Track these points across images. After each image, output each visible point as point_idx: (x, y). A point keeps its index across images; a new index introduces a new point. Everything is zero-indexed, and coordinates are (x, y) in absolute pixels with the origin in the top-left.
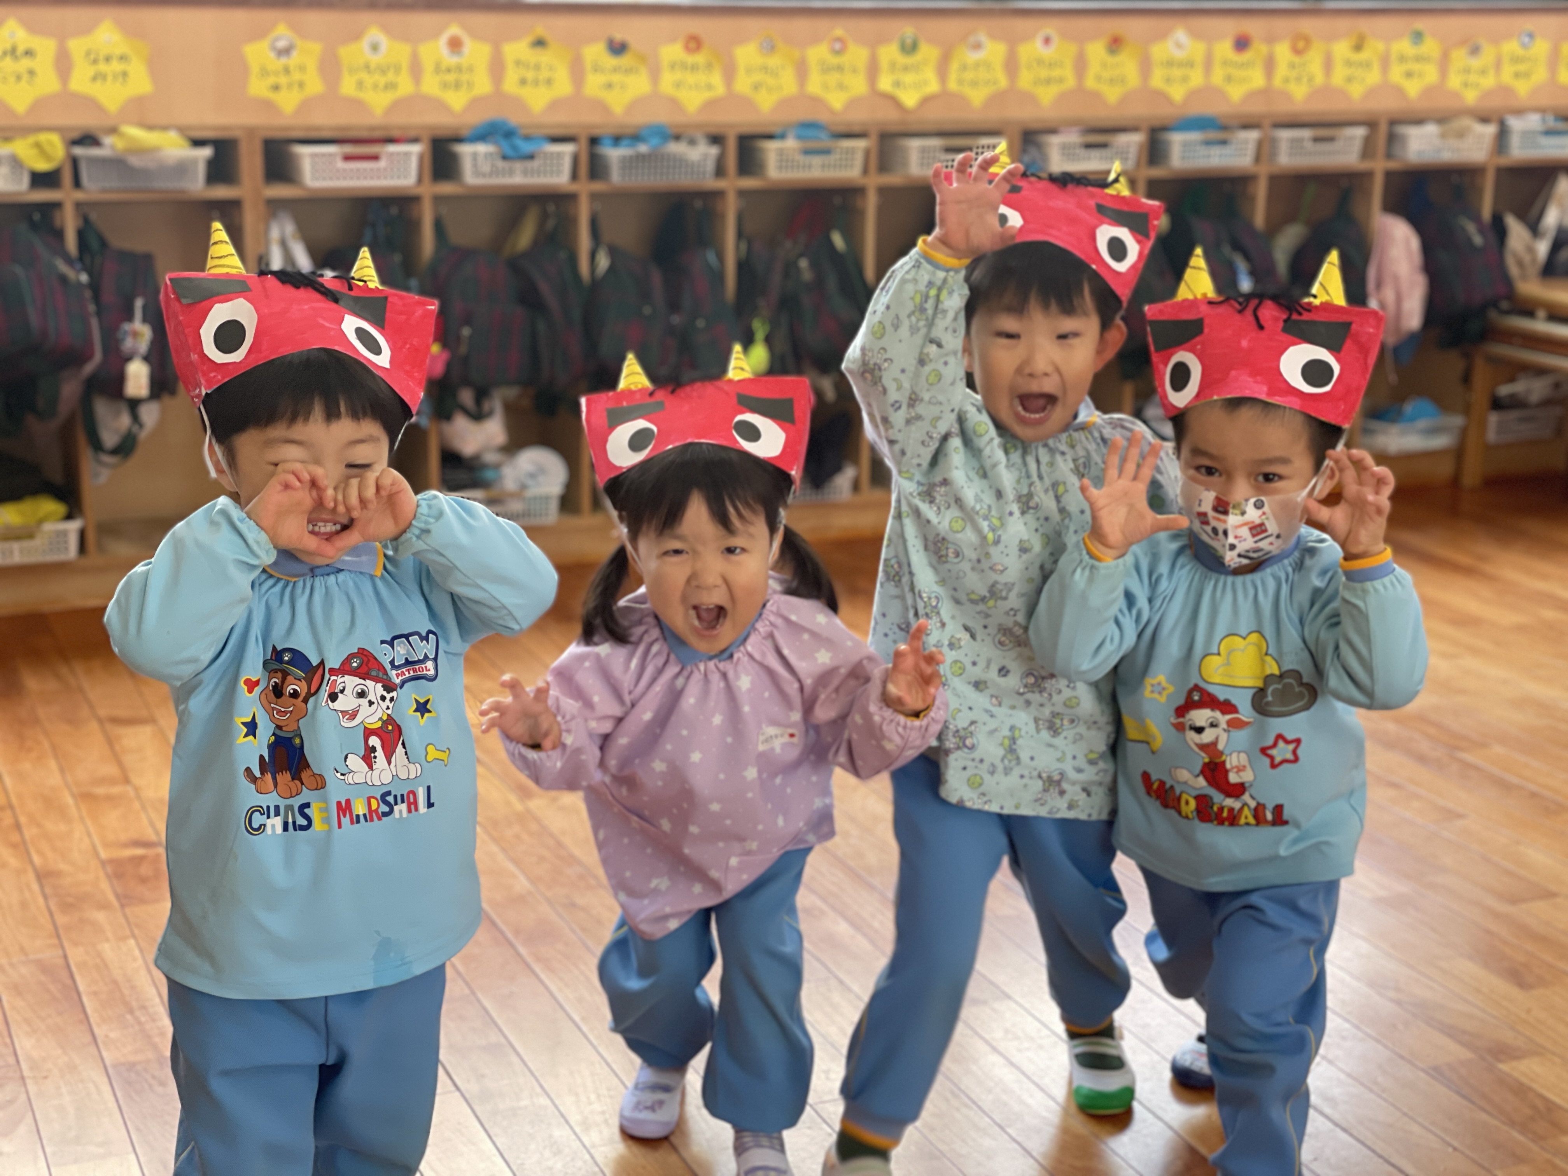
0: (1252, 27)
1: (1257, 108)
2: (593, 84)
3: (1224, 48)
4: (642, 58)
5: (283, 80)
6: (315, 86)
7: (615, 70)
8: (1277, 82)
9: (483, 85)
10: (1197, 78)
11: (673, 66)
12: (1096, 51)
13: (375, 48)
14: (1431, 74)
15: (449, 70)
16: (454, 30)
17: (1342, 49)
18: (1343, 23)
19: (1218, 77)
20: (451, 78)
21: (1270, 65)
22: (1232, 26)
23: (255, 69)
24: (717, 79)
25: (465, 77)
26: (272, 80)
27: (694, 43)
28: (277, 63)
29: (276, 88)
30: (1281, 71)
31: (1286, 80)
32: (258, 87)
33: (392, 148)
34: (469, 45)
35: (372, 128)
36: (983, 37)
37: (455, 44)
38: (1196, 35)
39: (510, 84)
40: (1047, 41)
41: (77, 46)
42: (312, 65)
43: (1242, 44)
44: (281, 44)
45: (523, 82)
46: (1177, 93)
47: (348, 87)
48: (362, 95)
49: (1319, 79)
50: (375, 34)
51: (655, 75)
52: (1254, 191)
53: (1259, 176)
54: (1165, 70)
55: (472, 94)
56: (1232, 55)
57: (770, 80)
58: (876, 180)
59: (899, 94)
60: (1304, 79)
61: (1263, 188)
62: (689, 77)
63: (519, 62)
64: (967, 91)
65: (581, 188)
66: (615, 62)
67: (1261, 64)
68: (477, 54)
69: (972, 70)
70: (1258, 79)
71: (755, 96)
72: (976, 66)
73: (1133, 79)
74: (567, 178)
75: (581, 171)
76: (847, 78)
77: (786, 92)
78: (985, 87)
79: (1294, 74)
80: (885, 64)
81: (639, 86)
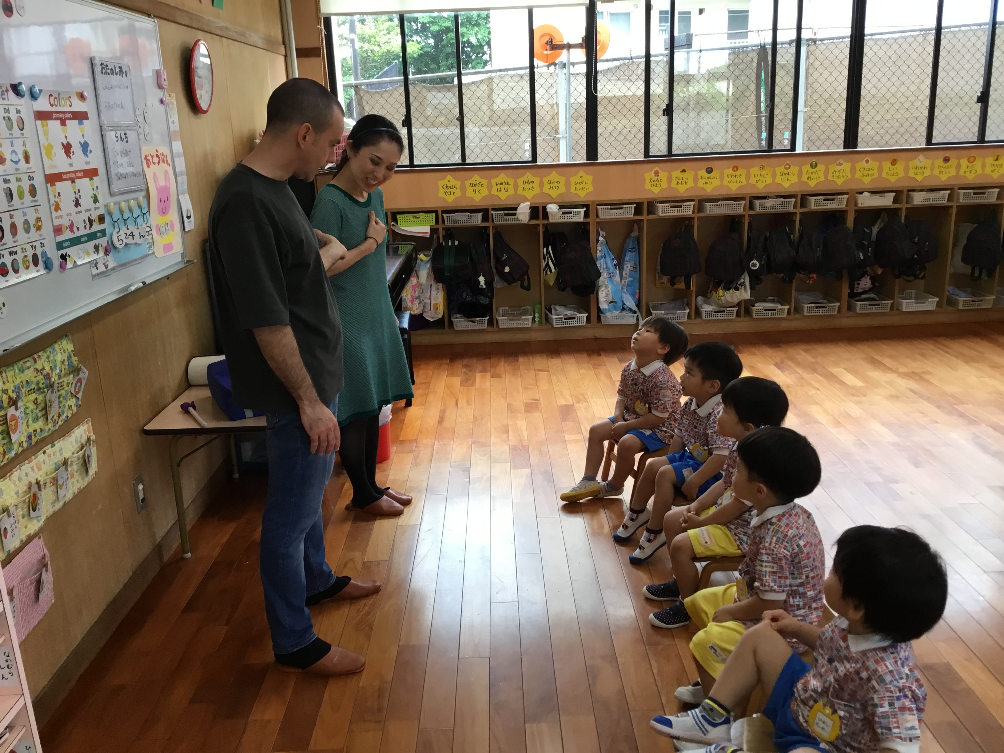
0: (950, 153)
1: (952, 182)
2: (701, 183)
3: (939, 162)
4: (718, 174)
7: (708, 178)
9: (665, 185)
10: (927, 173)
11: (728, 176)
12: (887, 165)
15: (654, 181)
16: (657, 168)
17: (990, 160)
18: (990, 151)
19: (936, 172)
20: (655, 183)
21: (958, 167)
22: (942, 155)
24: (743, 179)
25: (660, 182)
30: (963, 169)
31: (965, 172)
34: (661, 173)
36: (842, 162)
37: (657, 173)
38: (926, 158)
39: (674, 184)
40: (867, 161)
41: (545, 180)
45: (678, 183)
46: (919, 178)
49: (979, 171)
51: (722, 180)
52: (950, 212)
53: (951, 207)
54: (914, 170)
55: (661, 188)
56: (942, 164)
57: (762, 179)
58: (799, 210)
59: (809, 181)
60: (973, 172)
61: (954, 211)
62: (734, 179)
63: (676, 177)
64: (835, 179)
65: (696, 216)
66: (708, 175)
67: (954, 167)
68: (663, 175)
69: (837, 173)
70: (953, 172)
71: (756, 184)
72: (839, 171)
73: (901, 174)
74: (691, 213)
75: (696, 210)
76: (790, 177)
77: (768, 182)
78: (842, 178)
79: (969, 170)
80: (804, 172)
81: (716, 183)
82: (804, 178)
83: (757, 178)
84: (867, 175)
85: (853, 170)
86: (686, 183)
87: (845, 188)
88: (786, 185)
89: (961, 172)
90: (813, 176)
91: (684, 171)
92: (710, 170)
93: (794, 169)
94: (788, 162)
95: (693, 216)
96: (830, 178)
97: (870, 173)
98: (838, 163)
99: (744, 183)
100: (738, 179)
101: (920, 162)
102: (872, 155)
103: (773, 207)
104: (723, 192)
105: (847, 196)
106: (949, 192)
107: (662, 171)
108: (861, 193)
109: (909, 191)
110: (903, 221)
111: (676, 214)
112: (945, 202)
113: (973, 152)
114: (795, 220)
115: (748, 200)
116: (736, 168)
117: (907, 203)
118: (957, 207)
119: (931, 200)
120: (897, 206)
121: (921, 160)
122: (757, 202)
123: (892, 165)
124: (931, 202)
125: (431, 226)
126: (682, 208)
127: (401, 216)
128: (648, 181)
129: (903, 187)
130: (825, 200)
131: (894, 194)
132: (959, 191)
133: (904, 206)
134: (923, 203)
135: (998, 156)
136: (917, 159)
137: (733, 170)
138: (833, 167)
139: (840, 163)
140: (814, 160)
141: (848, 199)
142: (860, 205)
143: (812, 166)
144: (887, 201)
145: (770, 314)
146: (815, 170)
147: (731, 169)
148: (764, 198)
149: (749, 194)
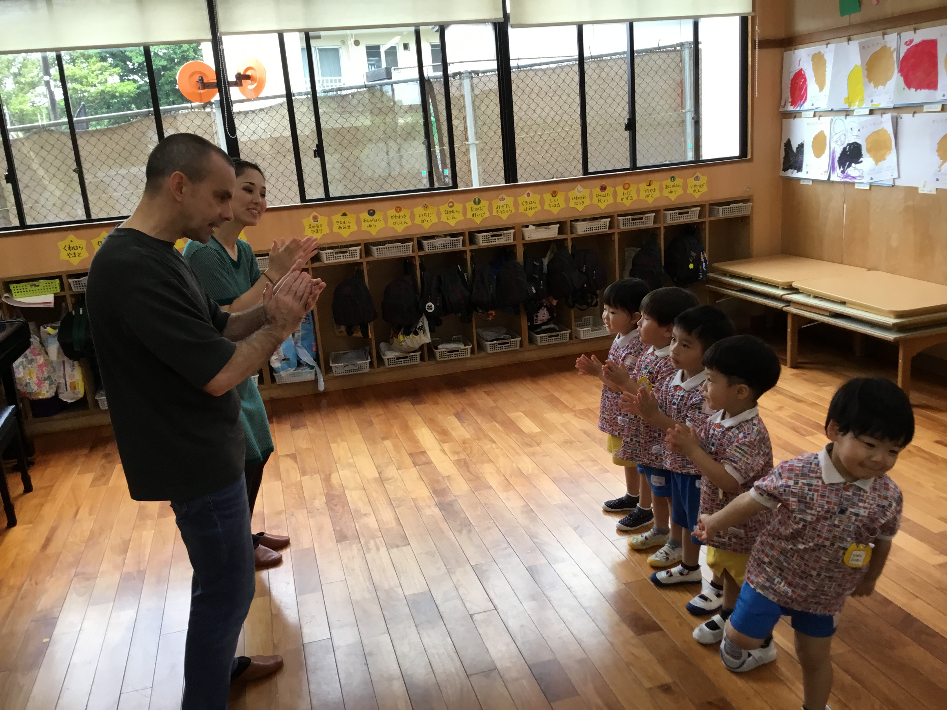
0: (607, 182)
1: (612, 210)
2: (364, 226)
3: (597, 190)
4: (381, 215)
7: (372, 221)
9: (326, 230)
10: (587, 202)
11: (392, 217)
12: (548, 196)
14: (680, 191)
16: (315, 213)
17: (643, 186)
18: (643, 177)
19: (595, 200)
20: (315, 229)
21: (615, 194)
22: (599, 183)
24: (408, 219)
25: (320, 228)
30: (620, 196)
31: (622, 199)
36: (504, 197)
37: (315, 219)
38: (585, 187)
39: (335, 229)
40: (528, 195)
45: (340, 228)
46: (580, 208)
49: (635, 198)
51: (386, 222)
52: (613, 239)
53: (613, 234)
54: (575, 200)
55: (323, 233)
56: (600, 192)
57: (427, 218)
58: (469, 248)
59: (475, 218)
60: (629, 198)
61: (616, 238)
62: (398, 220)
63: (338, 222)
64: (500, 214)
65: (365, 260)
66: (371, 218)
67: (611, 195)
68: (323, 220)
69: (501, 208)
70: (610, 200)
71: (422, 224)
72: (503, 206)
73: (563, 205)
74: (358, 258)
75: (363, 255)
76: (456, 215)
77: (434, 222)
78: (506, 212)
79: (625, 197)
80: (469, 209)
81: (381, 225)
82: (469, 215)
83: (422, 218)
84: (530, 208)
85: (516, 204)
86: (349, 227)
87: (510, 223)
88: (452, 223)
89: (619, 200)
90: (478, 212)
91: (344, 215)
92: (372, 213)
93: (458, 207)
94: (451, 200)
95: (361, 260)
96: (495, 213)
97: (533, 205)
98: (500, 197)
99: (410, 223)
100: (403, 220)
101: (580, 192)
102: (531, 188)
103: (442, 246)
104: (389, 235)
105: (513, 231)
106: (609, 219)
107: (320, 215)
108: (527, 227)
109: (571, 221)
110: (570, 251)
111: (342, 260)
112: (606, 230)
113: (628, 179)
114: (467, 259)
115: (415, 241)
116: (399, 209)
117: (572, 233)
118: (619, 233)
119: (594, 229)
120: (562, 237)
121: (580, 190)
122: (425, 243)
123: (553, 196)
124: (594, 231)
125: (55, 294)
126: (348, 254)
127: (15, 285)
128: (307, 227)
129: (565, 218)
130: (492, 236)
131: (558, 225)
132: (619, 218)
133: (569, 236)
134: (586, 232)
135: (650, 181)
136: (576, 189)
137: (396, 211)
138: (496, 203)
139: (502, 198)
140: (477, 197)
141: (514, 233)
142: (527, 239)
143: (475, 203)
144: (552, 233)
145: (454, 356)
146: (478, 206)
147: (394, 210)
148: (432, 237)
149: (416, 234)
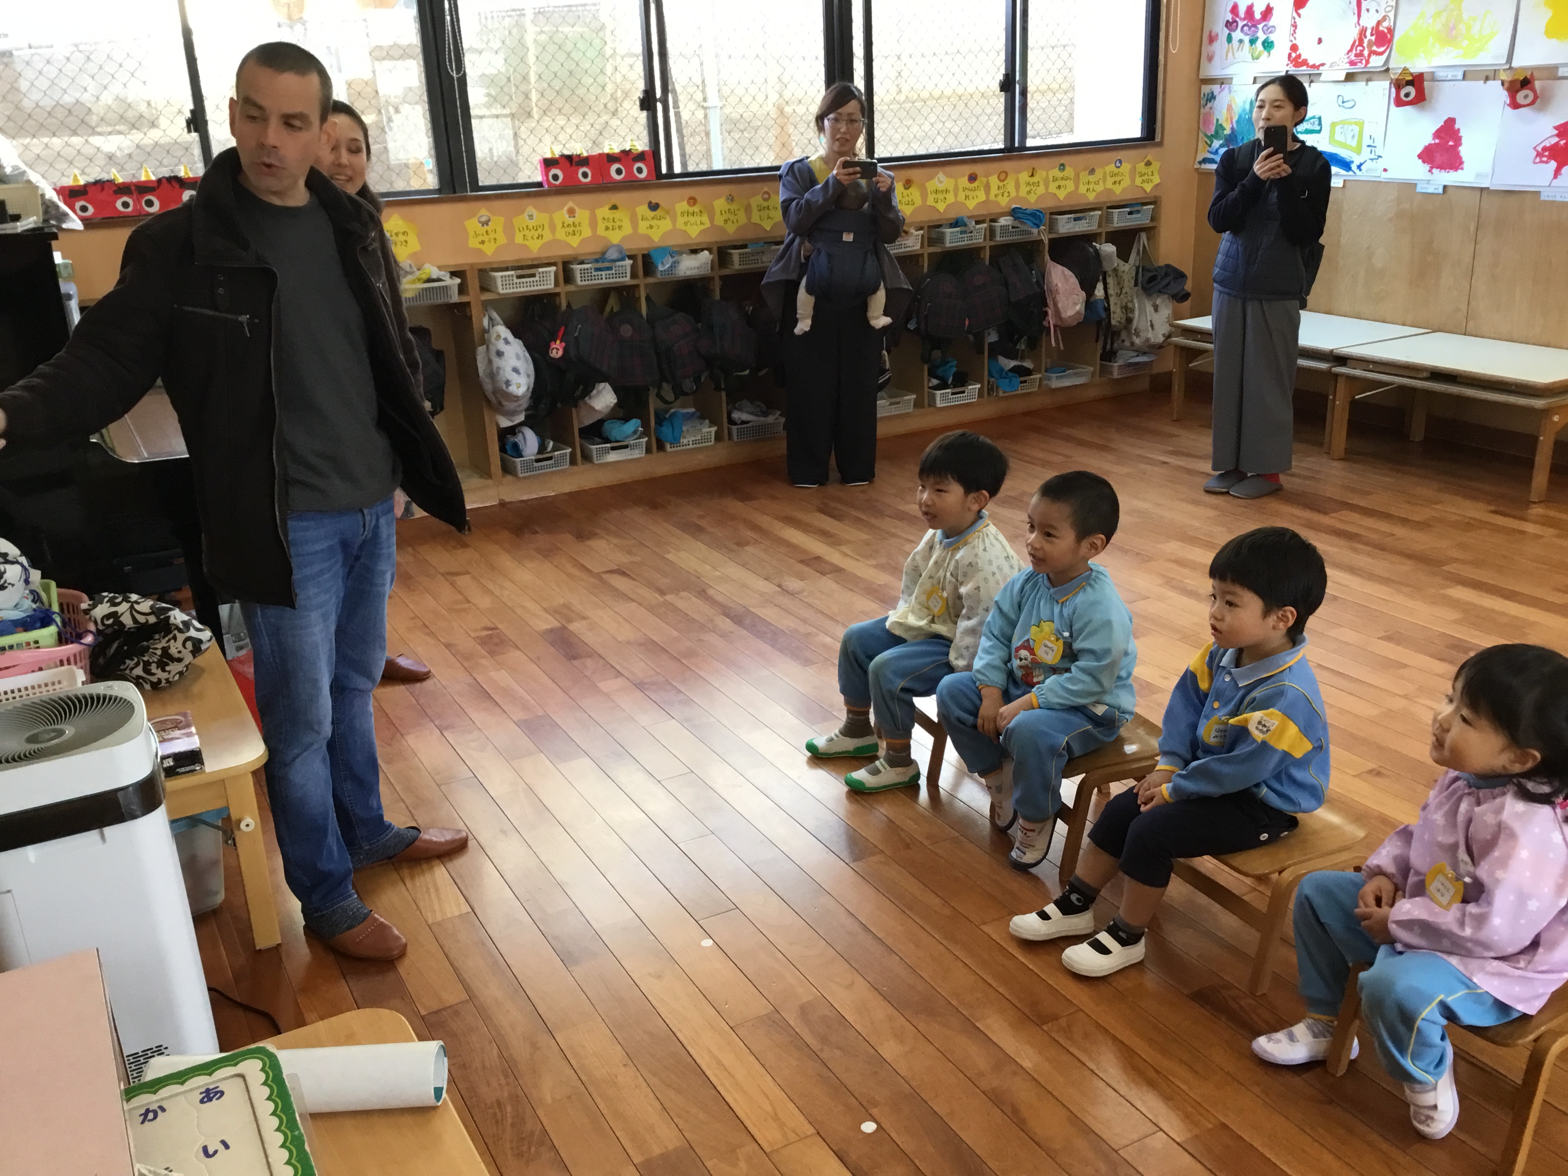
0: (978, 169)
1: (983, 211)
2: (643, 227)
3: (964, 181)
4: (668, 212)
5: (486, 238)
6: (502, 240)
7: (653, 218)
8: (992, 197)
9: (587, 232)
10: (951, 198)
11: (682, 213)
13: (531, 217)
14: (1070, 186)
15: (569, 226)
16: (571, 204)
17: (1024, 177)
18: (1024, 163)
19: (961, 196)
20: (571, 230)
21: (987, 188)
22: (968, 169)
23: (471, 234)
24: (705, 219)
25: (578, 228)
26: (481, 238)
27: (693, 201)
28: (482, 230)
29: (483, 242)
30: (994, 191)
31: (996, 196)
32: (473, 243)
33: (541, 270)
34: (578, 212)
35: (533, 259)
37: (571, 212)
38: (948, 176)
39: (601, 231)
42: (500, 229)
43: (972, 178)
44: (483, 219)
45: (607, 228)
46: (941, 207)
47: (519, 239)
48: (526, 242)
49: (1013, 194)
50: (531, 210)
51: (674, 221)
52: (983, 255)
53: (987, 248)
54: (934, 196)
55: (582, 237)
56: (966, 184)
57: (732, 217)
60: (1006, 194)
61: (987, 254)
62: (692, 219)
63: (604, 219)
65: (640, 282)
66: (653, 214)
67: (983, 188)
68: (583, 215)
70: (982, 197)
71: (726, 226)
73: (918, 202)
74: (629, 278)
75: (639, 273)
77: (741, 223)
79: (1000, 192)
81: (665, 225)
83: (725, 217)
86: (620, 227)
88: (766, 225)
91: (614, 207)
92: (654, 207)
94: (766, 189)
95: (635, 282)
99: (708, 224)
100: (698, 219)
107: (578, 207)
111: (604, 281)
113: (1007, 165)
115: (715, 252)
118: (992, 247)
121: (941, 180)
123: (906, 188)
126: (613, 272)
128: (559, 226)
133: (934, 249)
134: (957, 244)
135: (1034, 169)
136: (936, 178)
137: (689, 203)
147: (686, 202)
149: (720, 241)
